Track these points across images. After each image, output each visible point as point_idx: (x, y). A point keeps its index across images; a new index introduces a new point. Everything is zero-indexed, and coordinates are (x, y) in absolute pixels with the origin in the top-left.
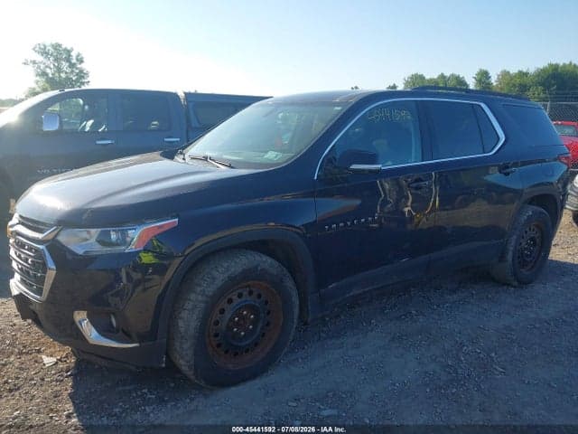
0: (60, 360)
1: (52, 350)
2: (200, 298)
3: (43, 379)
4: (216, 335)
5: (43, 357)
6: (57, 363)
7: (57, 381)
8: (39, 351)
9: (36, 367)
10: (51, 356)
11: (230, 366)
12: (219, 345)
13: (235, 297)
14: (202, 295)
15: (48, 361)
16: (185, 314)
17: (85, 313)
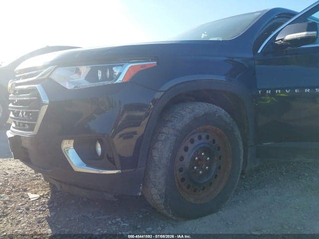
0: (42, 196)
1: (36, 189)
2: (171, 131)
3: (28, 209)
4: (181, 170)
5: (29, 194)
6: (39, 198)
7: (40, 210)
8: (25, 190)
9: (22, 201)
10: (35, 193)
11: (192, 200)
12: (183, 180)
13: (196, 138)
14: (173, 129)
15: (32, 196)
16: (159, 145)
17: (72, 142)
